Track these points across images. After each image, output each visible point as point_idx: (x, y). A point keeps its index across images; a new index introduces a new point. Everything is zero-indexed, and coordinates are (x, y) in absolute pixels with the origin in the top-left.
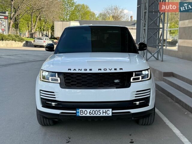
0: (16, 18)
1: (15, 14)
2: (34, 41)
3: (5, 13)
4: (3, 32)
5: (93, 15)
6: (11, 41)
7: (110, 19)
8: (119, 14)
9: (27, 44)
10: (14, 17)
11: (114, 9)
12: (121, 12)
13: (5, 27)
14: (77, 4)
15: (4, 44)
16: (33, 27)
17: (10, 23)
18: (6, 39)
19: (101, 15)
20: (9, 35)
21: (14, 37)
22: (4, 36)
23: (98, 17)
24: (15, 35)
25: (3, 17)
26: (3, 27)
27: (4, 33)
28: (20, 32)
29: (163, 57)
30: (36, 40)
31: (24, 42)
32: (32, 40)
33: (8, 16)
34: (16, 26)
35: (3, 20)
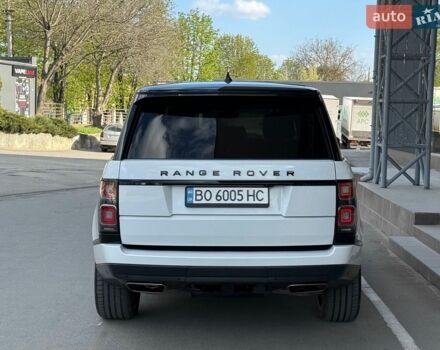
0: (56, 74)
1: (54, 64)
2: (102, 136)
3: (28, 60)
4: (23, 110)
5: (267, 64)
6: (42, 134)
7: (311, 75)
8: (338, 62)
9: (85, 143)
10: (52, 71)
11: (326, 49)
12: (344, 56)
13: (27, 97)
14: (221, 34)
15: (24, 143)
16: (101, 99)
17: (41, 87)
18: (30, 130)
19: (288, 64)
20: (38, 120)
21: (51, 125)
22: (24, 121)
23: (279, 71)
24: (54, 118)
25: (23, 71)
26: (22, 97)
27: (26, 113)
28: (66, 110)
29: (431, 178)
30: (108, 132)
31: (77, 138)
32: (96, 134)
33: (36, 69)
34: (58, 95)
35: (24, 78)
